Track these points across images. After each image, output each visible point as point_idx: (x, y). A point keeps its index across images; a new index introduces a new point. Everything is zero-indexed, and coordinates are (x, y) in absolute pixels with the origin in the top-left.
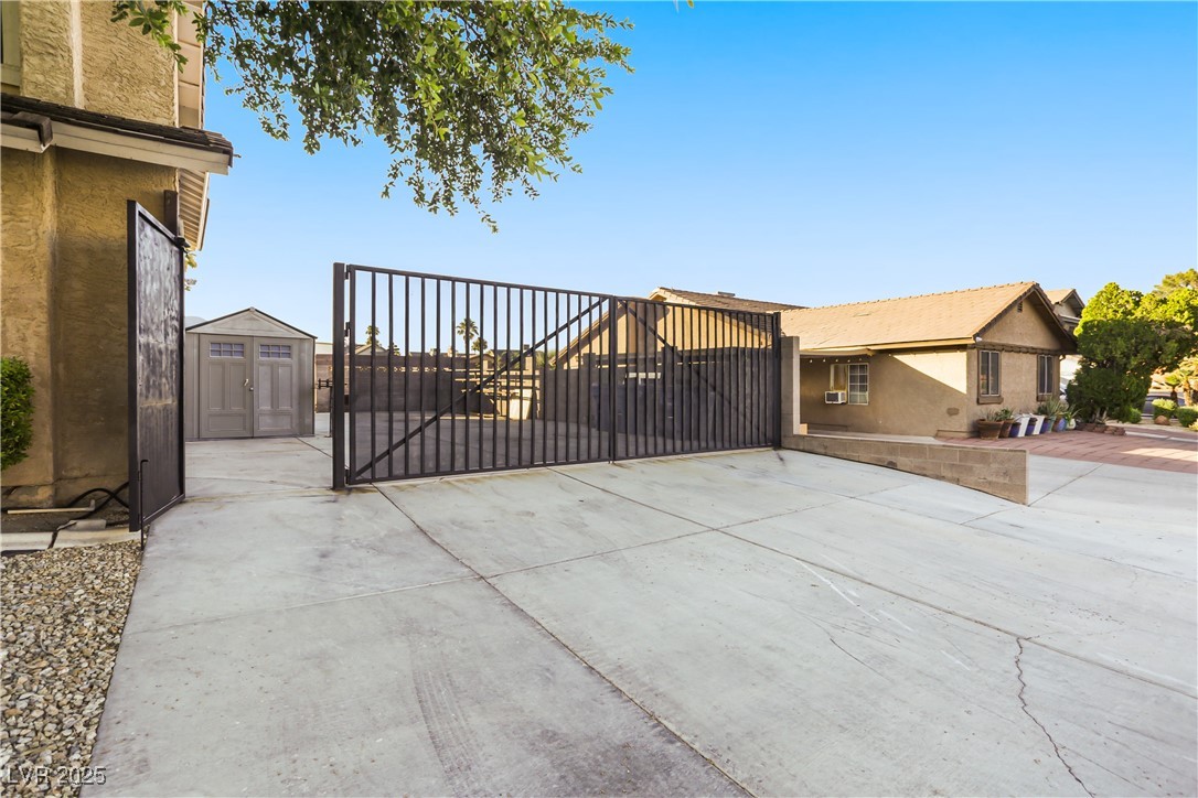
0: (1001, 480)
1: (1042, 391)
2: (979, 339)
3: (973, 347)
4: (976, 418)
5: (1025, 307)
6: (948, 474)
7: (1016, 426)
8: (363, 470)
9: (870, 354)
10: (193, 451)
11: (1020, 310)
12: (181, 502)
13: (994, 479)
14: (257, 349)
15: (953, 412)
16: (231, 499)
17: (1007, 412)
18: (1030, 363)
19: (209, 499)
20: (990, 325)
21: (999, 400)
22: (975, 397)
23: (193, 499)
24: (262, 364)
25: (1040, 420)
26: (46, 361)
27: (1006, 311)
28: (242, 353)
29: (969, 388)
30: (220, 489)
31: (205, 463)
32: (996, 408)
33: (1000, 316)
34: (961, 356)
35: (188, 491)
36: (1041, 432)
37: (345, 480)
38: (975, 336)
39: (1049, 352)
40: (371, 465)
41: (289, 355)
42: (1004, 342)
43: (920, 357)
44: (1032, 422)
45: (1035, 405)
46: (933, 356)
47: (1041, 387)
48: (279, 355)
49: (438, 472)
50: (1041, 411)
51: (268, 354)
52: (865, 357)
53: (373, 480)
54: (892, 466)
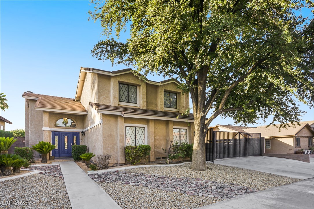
0: (305, 159)
1: (310, 145)
2: (296, 135)
3: (295, 137)
4: (295, 151)
5: (305, 128)
6: (295, 159)
7: (304, 152)
9: (271, 138)
11: (304, 129)
13: (303, 159)
15: (290, 150)
17: (302, 149)
18: (307, 139)
20: (298, 132)
21: (300, 147)
22: (295, 147)
25: (310, 151)
27: (301, 129)
29: (294, 145)
32: (300, 149)
33: (300, 130)
34: (292, 139)
36: (310, 154)
38: (295, 135)
39: (311, 137)
42: (301, 135)
43: (282, 139)
44: (308, 152)
45: (308, 148)
46: (286, 138)
47: (309, 144)
50: (309, 149)
52: (270, 139)
54: (284, 158)
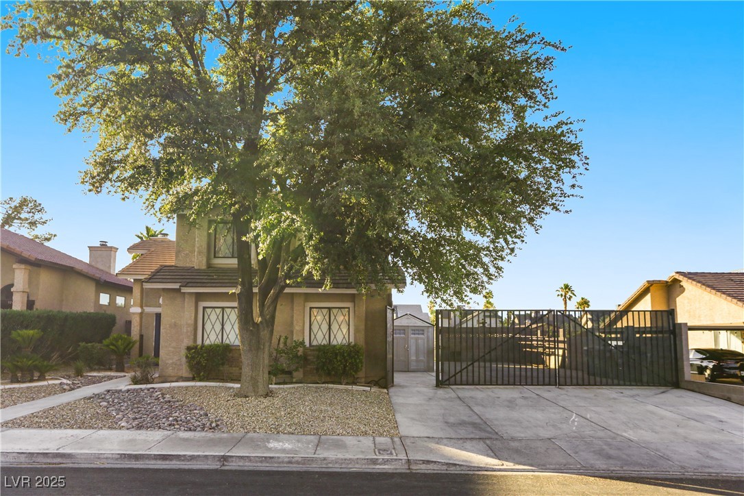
8: (446, 381)
10: (395, 375)
12: (392, 386)
14: (410, 332)
16: (406, 387)
19: (400, 386)
23: (396, 386)
24: (412, 338)
26: (364, 344)
28: (404, 334)
30: (402, 384)
31: (398, 378)
35: (395, 383)
37: (440, 384)
40: (448, 379)
41: (423, 334)
48: (419, 334)
49: (473, 384)
51: (414, 334)
53: (449, 385)
